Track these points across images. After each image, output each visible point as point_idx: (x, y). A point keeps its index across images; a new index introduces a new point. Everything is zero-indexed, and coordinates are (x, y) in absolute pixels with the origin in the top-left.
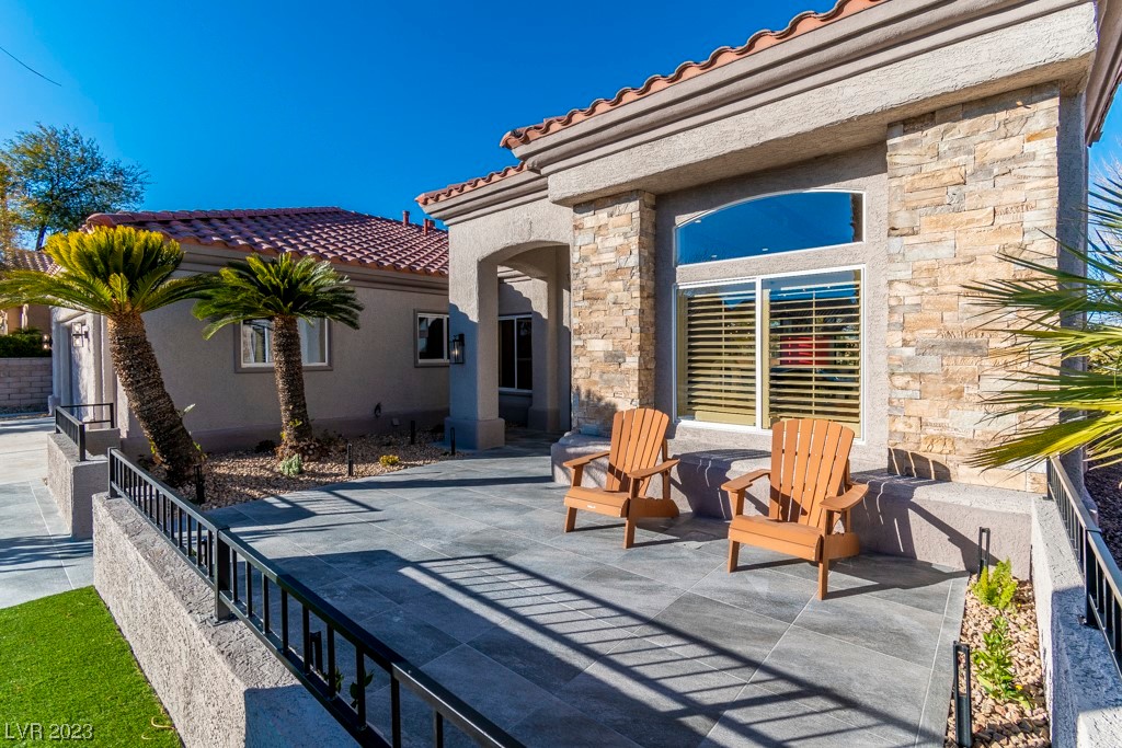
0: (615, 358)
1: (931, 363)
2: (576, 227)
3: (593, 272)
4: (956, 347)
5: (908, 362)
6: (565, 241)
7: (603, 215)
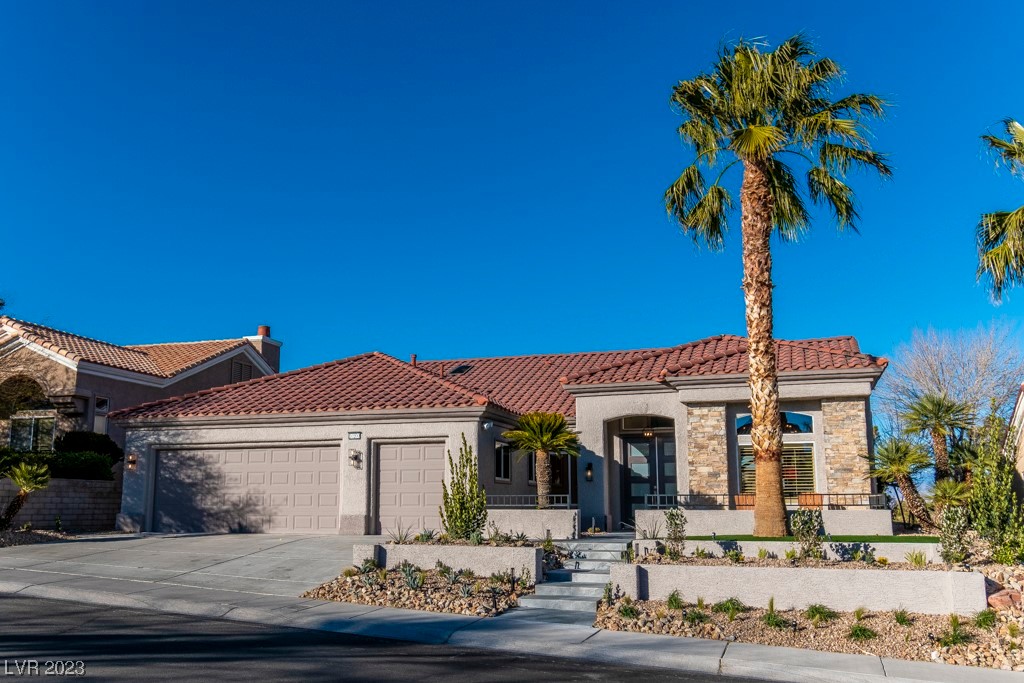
0: (715, 475)
1: (838, 475)
2: (689, 414)
3: (700, 435)
4: (845, 470)
5: (832, 475)
6: (672, 417)
7: (705, 410)
